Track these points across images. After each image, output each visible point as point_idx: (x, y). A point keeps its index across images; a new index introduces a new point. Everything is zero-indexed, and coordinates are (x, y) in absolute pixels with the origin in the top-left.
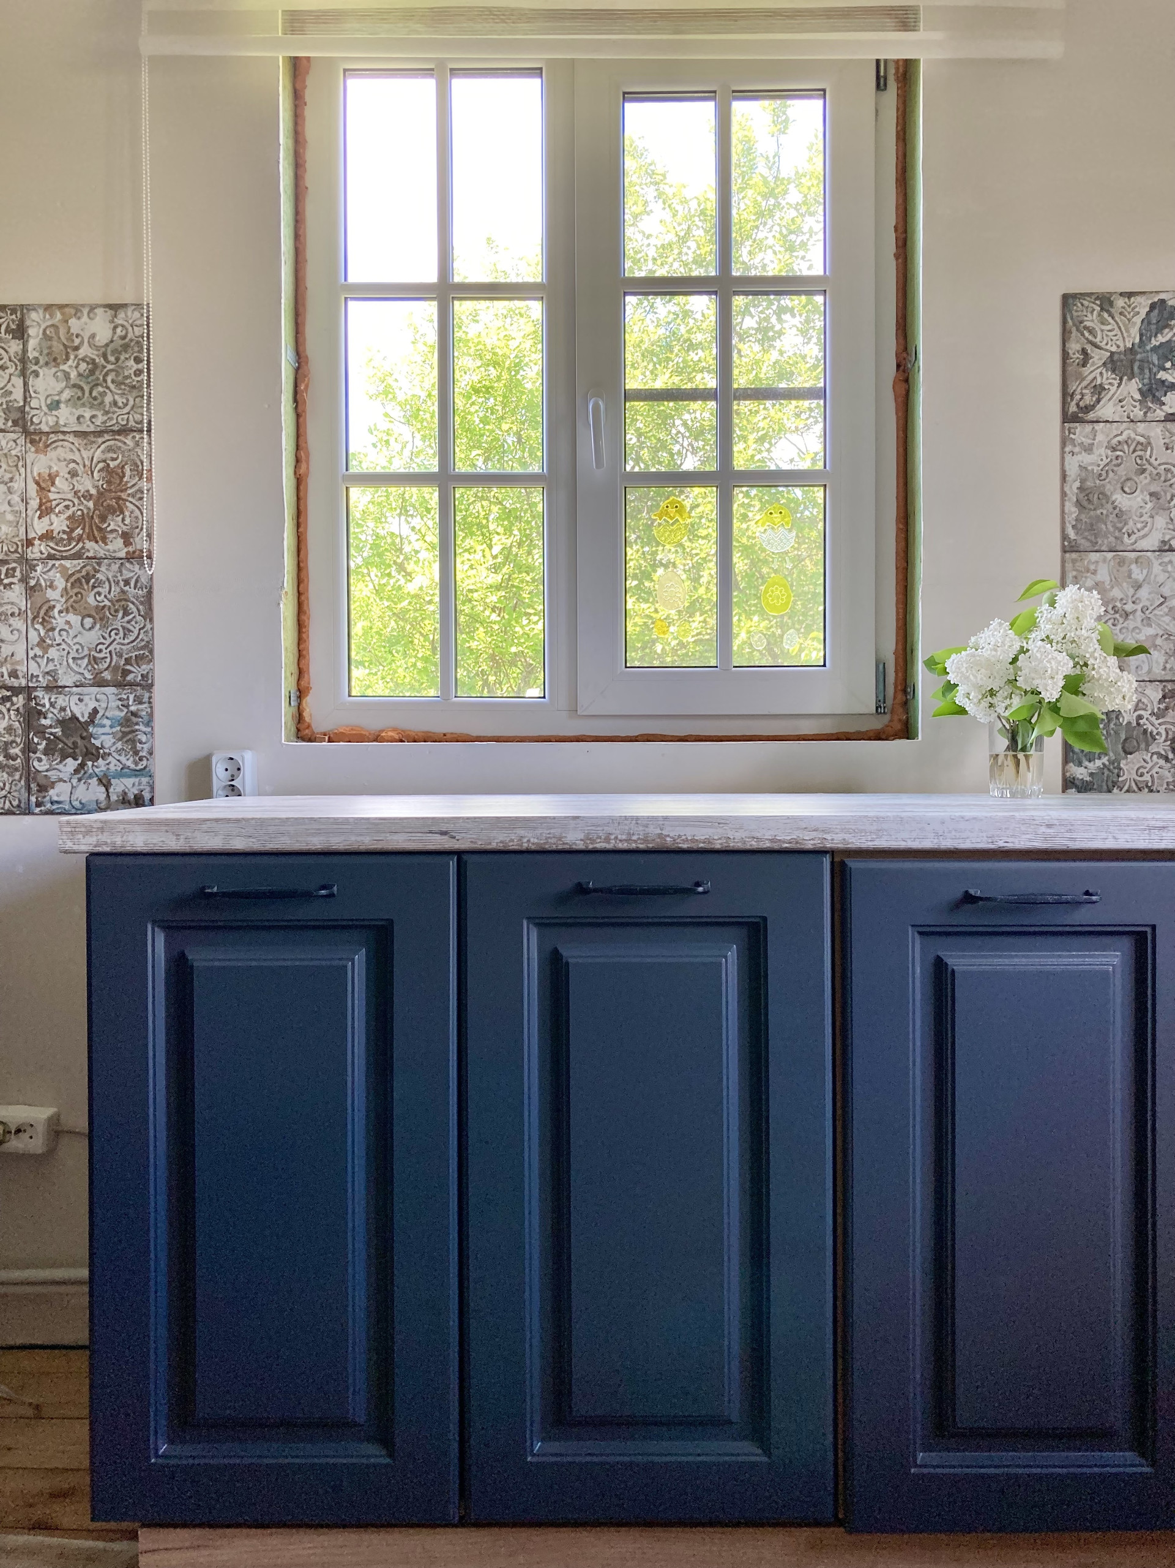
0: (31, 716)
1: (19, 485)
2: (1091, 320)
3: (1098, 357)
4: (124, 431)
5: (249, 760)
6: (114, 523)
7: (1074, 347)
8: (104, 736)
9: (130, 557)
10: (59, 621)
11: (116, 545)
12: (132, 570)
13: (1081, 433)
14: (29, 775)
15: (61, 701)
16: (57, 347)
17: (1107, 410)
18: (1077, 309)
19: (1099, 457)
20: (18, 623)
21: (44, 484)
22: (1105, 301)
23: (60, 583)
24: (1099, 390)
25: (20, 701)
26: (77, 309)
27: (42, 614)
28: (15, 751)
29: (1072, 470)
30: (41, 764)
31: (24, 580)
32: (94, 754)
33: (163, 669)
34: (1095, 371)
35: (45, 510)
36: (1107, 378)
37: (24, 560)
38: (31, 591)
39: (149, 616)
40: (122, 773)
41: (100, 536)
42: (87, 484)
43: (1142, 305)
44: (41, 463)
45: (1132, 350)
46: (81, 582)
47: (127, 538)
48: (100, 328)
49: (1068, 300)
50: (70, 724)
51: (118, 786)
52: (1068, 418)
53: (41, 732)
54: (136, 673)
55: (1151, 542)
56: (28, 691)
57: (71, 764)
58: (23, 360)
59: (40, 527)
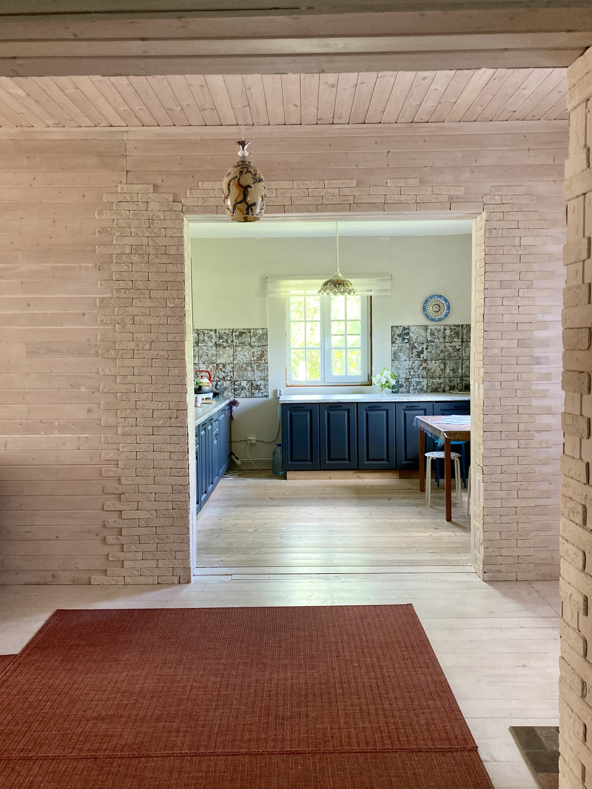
0: (252, 384)
1: (250, 353)
2: (395, 330)
3: (396, 335)
4: (264, 346)
5: (282, 390)
6: (263, 358)
7: (393, 333)
8: (262, 387)
9: (265, 363)
10: (255, 371)
11: (263, 361)
12: (266, 365)
13: (394, 345)
14: (252, 392)
15: (256, 382)
16: (255, 334)
17: (397, 342)
18: (393, 328)
19: (396, 348)
20: (250, 372)
21: (253, 353)
22: (397, 327)
23: (256, 366)
24: (396, 339)
25: (250, 382)
26: (257, 329)
27: (253, 371)
28: (250, 389)
29: (393, 350)
30: (253, 391)
31: (251, 366)
32: (260, 389)
33: (270, 378)
34: (396, 337)
35: (253, 356)
36: (397, 338)
37: (251, 363)
38: (252, 367)
39: (268, 371)
40: (265, 392)
41: (261, 360)
42: (259, 353)
43: (402, 328)
44: (253, 350)
45: (400, 334)
46: (258, 366)
47: (265, 360)
48: (261, 332)
49: (392, 327)
50: (257, 385)
51: (264, 394)
52: (392, 343)
53: (253, 387)
54: (266, 379)
55: (403, 359)
56: (251, 381)
57: (257, 391)
58: (250, 336)
59: (253, 359)
